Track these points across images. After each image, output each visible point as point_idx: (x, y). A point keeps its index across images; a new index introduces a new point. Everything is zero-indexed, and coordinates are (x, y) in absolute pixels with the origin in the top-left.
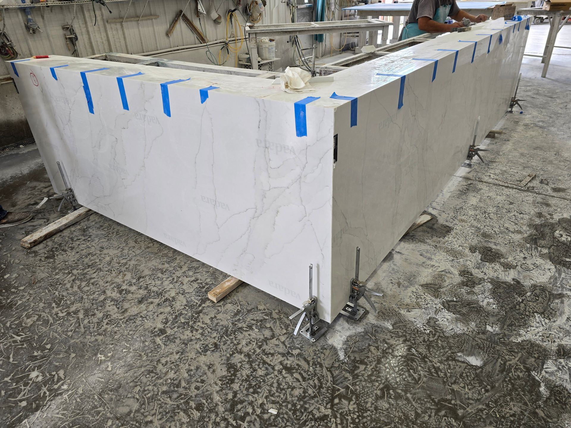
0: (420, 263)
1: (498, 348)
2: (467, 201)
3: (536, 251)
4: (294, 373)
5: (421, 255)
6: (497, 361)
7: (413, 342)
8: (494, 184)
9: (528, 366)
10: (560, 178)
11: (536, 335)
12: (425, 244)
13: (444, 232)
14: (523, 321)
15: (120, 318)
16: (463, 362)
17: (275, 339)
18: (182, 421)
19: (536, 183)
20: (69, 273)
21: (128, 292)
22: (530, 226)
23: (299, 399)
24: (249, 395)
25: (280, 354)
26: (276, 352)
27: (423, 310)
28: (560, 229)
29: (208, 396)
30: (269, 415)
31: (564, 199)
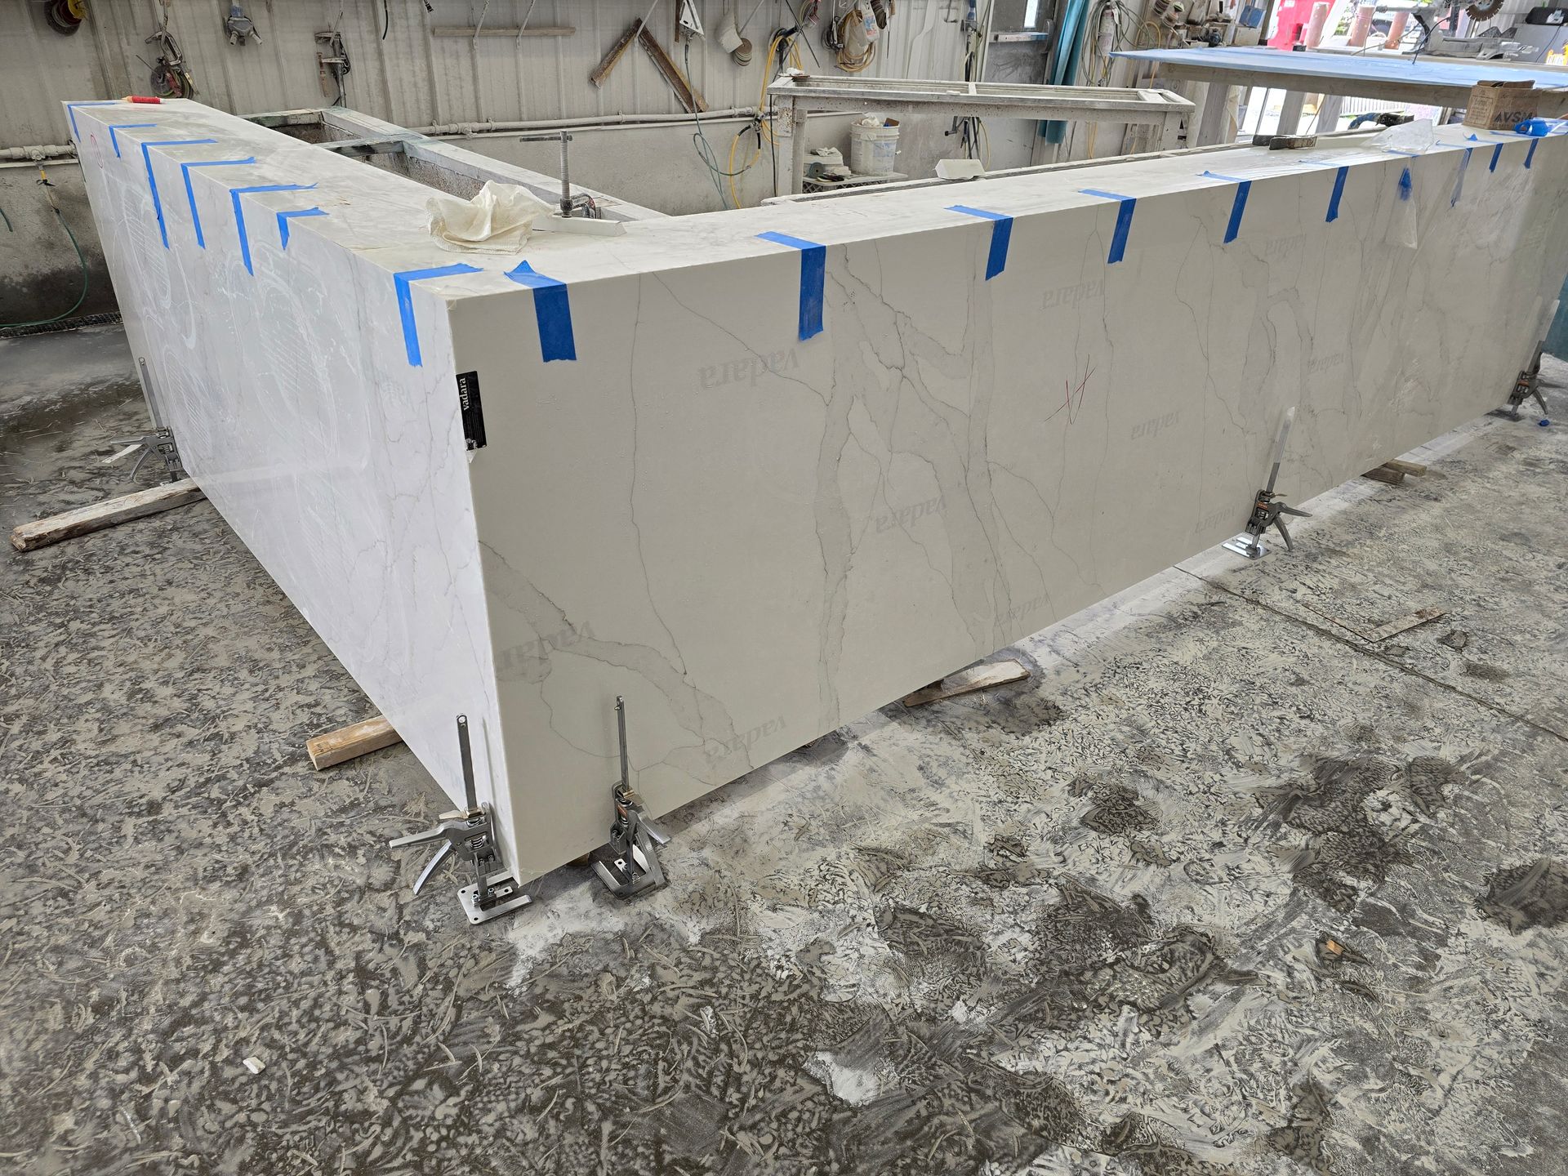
0: (902, 788)
1: (941, 1072)
2: (1169, 649)
3: (1269, 832)
4: (372, 987)
5: (921, 768)
6: (914, 1103)
7: (724, 990)
8: (1289, 618)
9: (992, 1144)
10: (1518, 638)
11: (1080, 1067)
12: (954, 742)
13: (1034, 720)
14: (1073, 1017)
15: (89, 753)
16: (816, 1081)
17: (389, 893)
18: (46, 1026)
19: (1427, 638)
20: (62, 625)
21: (149, 697)
22: (1305, 757)
23: (335, 1055)
24: (231, 1010)
25: (371, 932)
26: (368, 924)
27: (816, 915)
28: (1396, 788)
29: (139, 986)
30: (240, 1070)
31: (1480, 702)
